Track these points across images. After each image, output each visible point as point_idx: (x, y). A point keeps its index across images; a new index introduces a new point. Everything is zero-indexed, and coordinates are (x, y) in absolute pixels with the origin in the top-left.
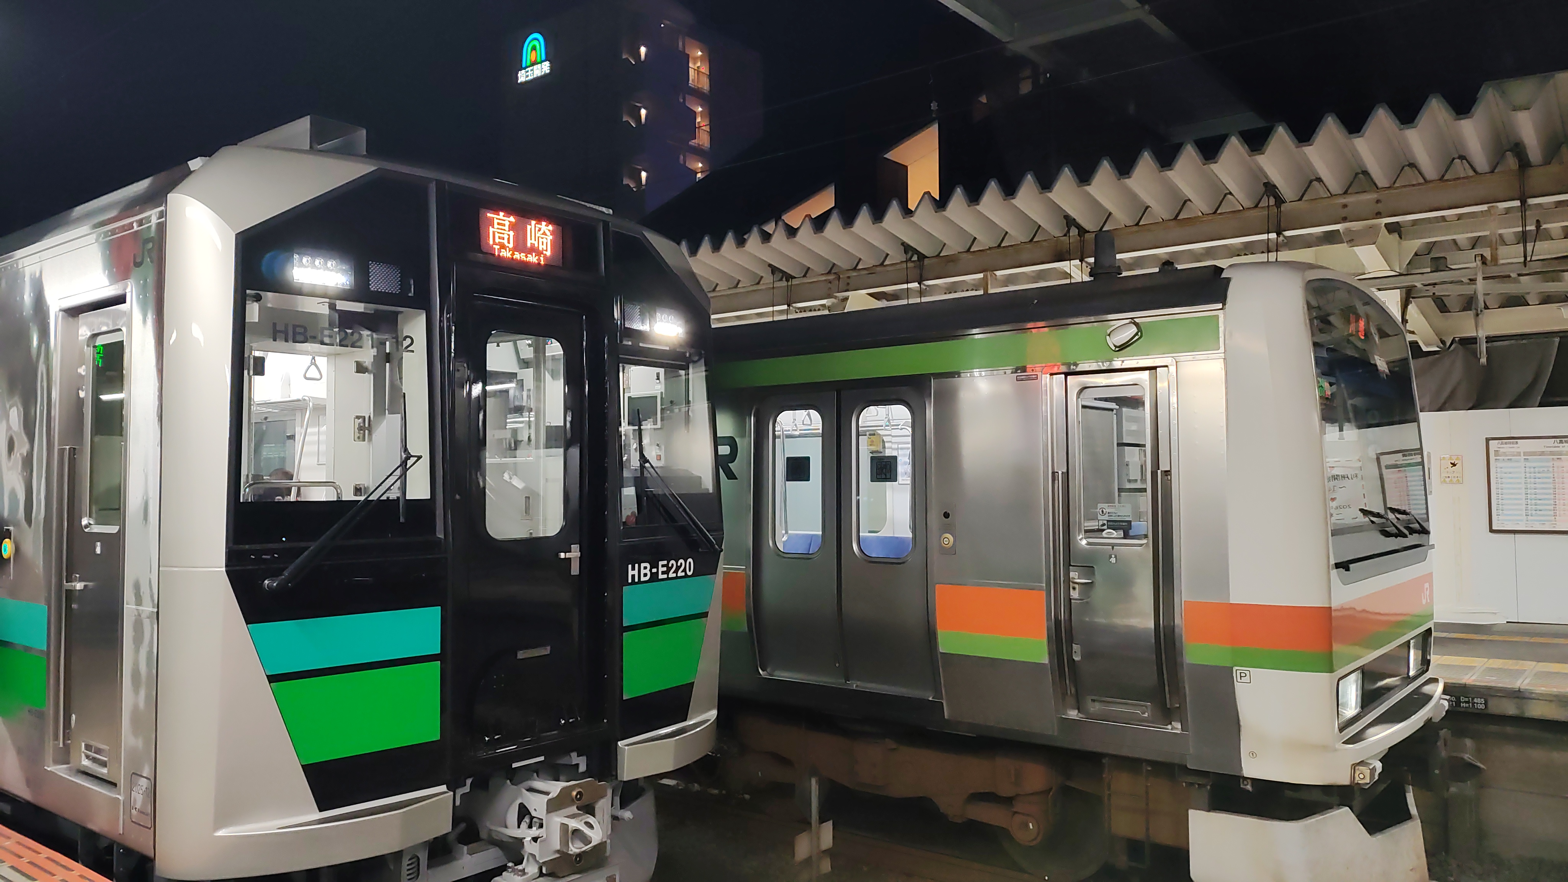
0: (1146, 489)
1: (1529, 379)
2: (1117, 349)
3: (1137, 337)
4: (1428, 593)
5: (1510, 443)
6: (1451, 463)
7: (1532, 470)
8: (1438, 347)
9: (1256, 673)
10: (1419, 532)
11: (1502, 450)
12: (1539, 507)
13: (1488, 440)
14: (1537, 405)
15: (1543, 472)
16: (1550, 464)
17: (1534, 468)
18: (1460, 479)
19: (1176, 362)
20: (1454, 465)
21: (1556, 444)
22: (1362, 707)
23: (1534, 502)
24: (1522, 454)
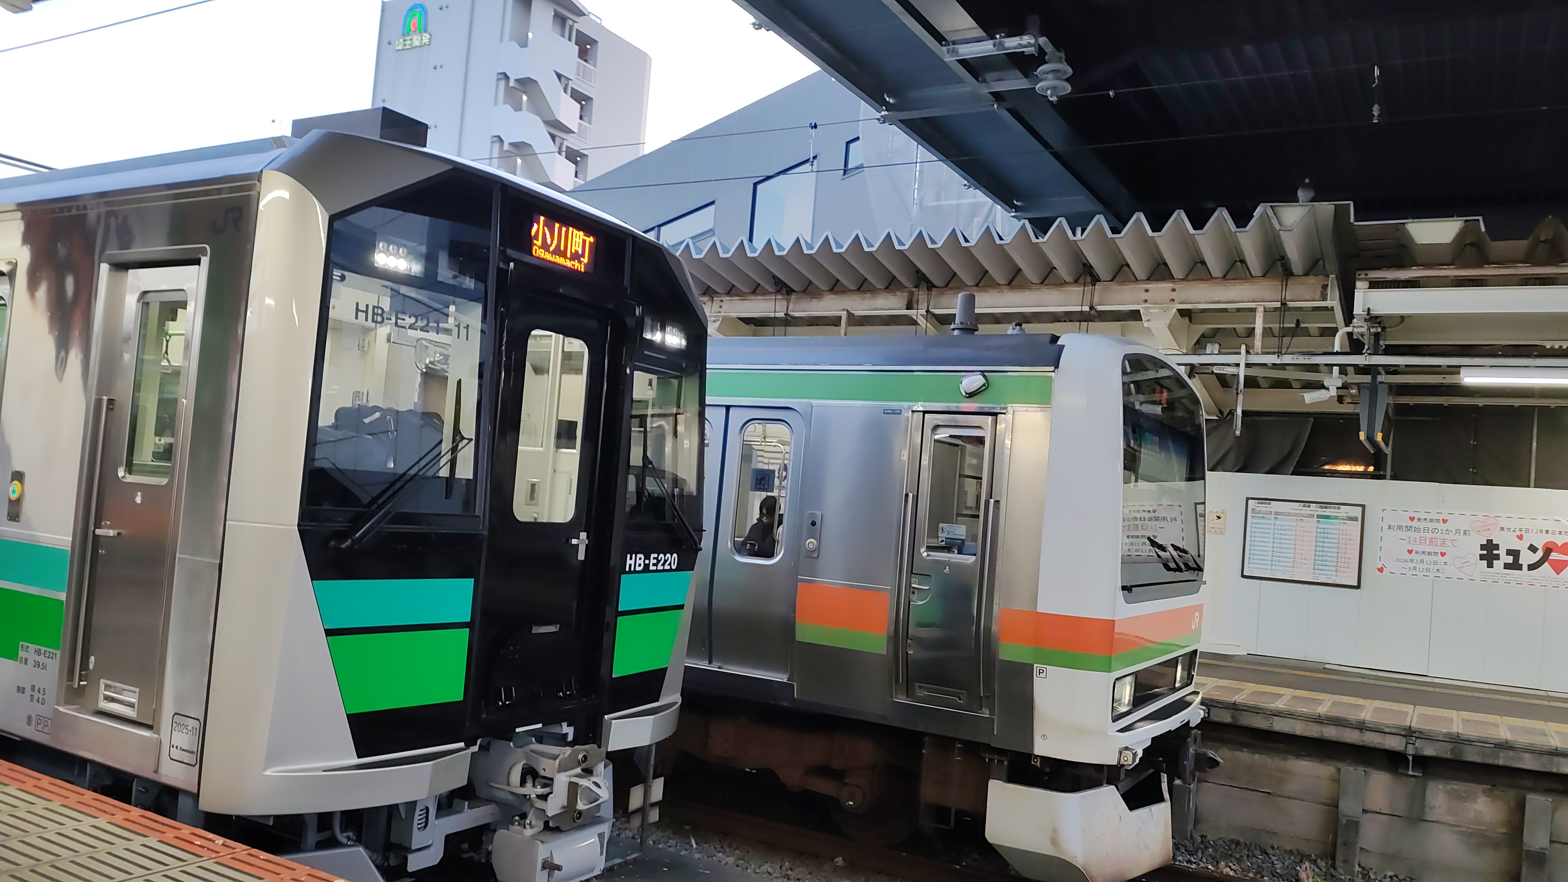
0: (979, 516)
1: (1286, 451)
2: (967, 396)
3: (984, 388)
4: (1197, 620)
5: (1264, 503)
6: (1217, 517)
7: (1280, 527)
8: (1217, 416)
9: (1052, 670)
10: (1194, 569)
11: (1258, 509)
12: (1281, 559)
13: (1248, 499)
14: (1290, 473)
15: (1289, 530)
16: (1294, 524)
17: (1281, 526)
18: (1223, 531)
19: (1014, 411)
20: (1219, 518)
21: (1301, 508)
22: (1133, 705)
23: (1278, 554)
24: (1273, 513)
